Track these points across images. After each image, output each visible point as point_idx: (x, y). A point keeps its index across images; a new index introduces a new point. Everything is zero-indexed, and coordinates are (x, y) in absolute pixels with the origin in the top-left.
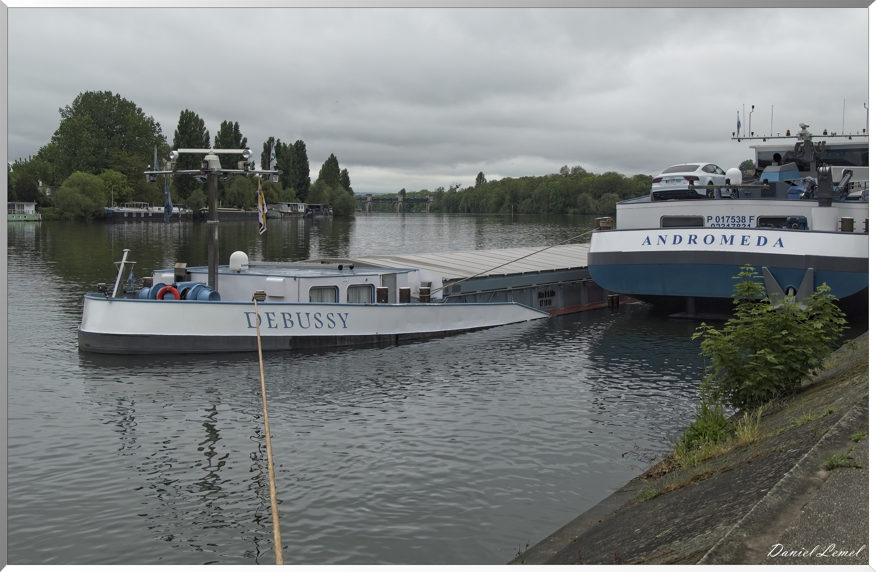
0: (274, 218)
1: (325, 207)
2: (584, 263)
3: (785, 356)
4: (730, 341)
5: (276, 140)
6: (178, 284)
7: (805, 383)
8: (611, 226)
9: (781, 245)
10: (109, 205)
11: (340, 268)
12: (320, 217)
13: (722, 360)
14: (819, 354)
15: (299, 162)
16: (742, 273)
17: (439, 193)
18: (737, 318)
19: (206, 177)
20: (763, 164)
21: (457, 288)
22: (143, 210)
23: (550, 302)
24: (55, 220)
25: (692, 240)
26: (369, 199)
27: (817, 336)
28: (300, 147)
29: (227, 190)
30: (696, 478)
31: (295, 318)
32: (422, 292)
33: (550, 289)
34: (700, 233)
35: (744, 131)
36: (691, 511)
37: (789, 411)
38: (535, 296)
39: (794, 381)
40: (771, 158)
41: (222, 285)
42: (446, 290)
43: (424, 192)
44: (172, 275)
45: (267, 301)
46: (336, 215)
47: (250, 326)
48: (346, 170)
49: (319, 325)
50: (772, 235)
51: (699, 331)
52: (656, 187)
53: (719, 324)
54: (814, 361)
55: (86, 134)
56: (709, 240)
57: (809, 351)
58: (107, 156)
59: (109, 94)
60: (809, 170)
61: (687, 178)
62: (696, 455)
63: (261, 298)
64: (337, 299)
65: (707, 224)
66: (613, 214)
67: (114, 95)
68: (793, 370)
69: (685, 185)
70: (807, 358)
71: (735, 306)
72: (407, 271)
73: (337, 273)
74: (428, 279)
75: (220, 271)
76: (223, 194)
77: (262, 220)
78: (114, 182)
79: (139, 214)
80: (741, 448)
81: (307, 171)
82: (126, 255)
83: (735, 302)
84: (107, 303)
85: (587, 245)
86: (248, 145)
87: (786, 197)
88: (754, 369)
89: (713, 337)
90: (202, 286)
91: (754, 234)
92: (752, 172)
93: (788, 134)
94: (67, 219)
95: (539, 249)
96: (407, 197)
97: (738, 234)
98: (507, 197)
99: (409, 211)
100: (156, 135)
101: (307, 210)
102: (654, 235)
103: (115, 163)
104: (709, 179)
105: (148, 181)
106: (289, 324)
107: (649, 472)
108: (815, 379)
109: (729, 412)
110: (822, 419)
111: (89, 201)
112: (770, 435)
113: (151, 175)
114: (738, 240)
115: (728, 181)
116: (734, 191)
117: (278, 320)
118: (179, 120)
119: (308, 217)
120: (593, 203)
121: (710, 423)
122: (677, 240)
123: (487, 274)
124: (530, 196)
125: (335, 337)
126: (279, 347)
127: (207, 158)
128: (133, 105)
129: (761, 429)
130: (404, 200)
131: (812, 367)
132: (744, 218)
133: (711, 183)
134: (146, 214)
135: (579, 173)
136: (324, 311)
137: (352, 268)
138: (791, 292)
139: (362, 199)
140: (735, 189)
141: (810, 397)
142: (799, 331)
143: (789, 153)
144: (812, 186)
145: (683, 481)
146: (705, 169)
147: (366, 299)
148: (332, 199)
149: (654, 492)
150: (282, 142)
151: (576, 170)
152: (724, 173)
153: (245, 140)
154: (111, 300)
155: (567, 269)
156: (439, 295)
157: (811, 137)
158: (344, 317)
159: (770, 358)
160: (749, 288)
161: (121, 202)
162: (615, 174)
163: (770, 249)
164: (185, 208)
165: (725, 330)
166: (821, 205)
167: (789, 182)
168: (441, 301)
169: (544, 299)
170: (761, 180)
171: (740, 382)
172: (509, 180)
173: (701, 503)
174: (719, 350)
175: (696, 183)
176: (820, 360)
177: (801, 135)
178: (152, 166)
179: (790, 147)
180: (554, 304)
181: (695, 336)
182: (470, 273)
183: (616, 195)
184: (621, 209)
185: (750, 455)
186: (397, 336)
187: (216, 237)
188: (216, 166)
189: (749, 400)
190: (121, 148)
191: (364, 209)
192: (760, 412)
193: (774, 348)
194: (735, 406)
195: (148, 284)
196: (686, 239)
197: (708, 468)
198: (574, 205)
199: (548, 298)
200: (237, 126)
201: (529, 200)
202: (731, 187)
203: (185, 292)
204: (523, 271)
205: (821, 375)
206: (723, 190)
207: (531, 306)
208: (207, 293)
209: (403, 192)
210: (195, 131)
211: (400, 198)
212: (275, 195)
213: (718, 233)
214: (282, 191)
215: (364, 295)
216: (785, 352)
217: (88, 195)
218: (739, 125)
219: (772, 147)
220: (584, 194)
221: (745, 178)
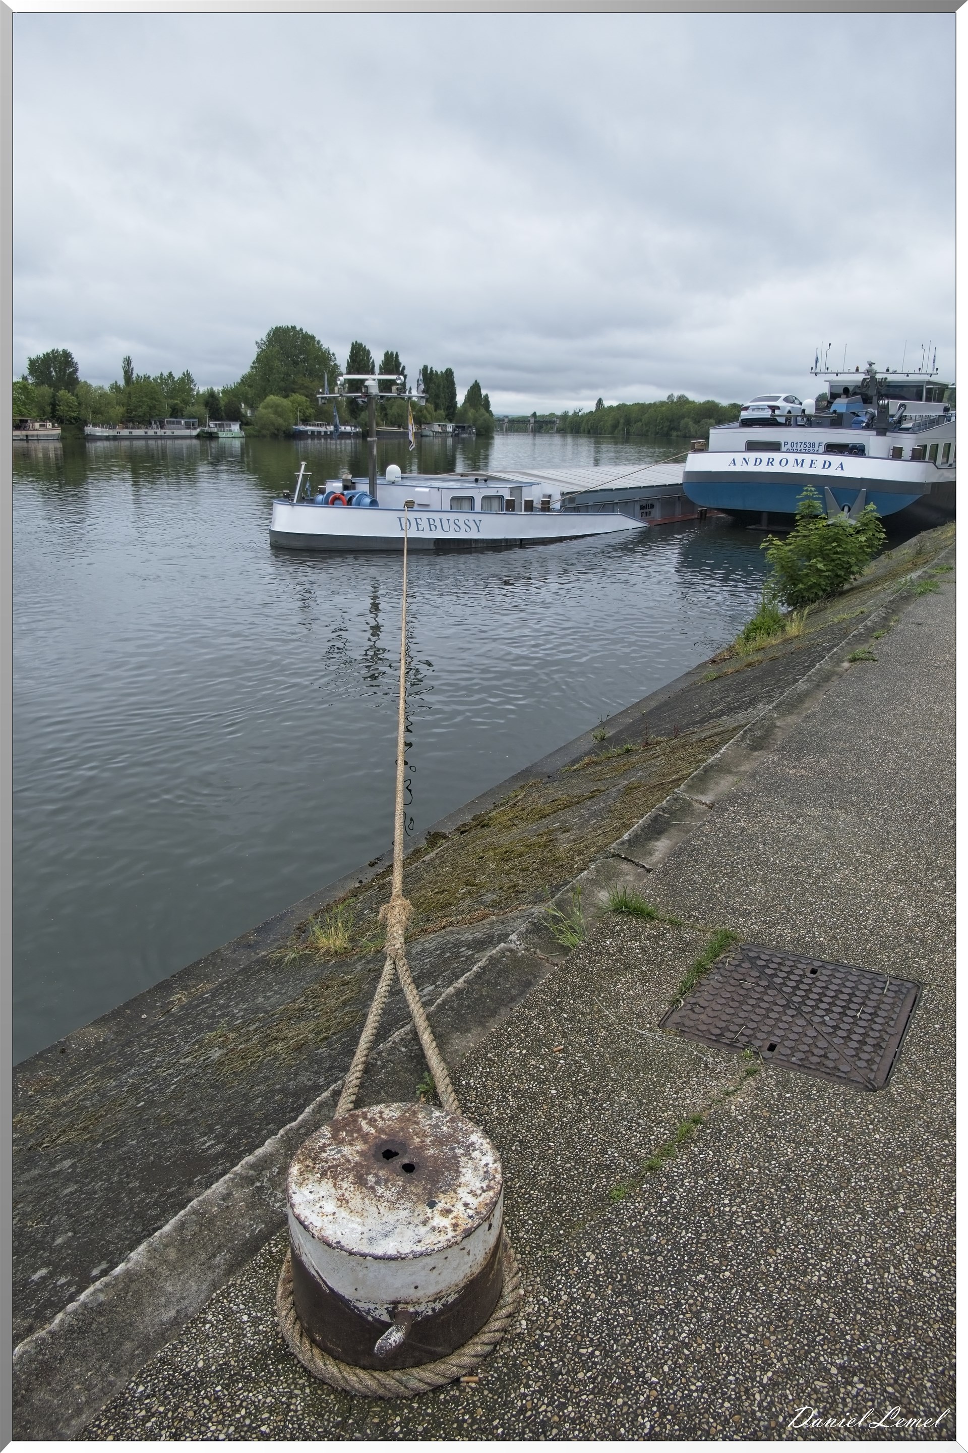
0: (427, 436)
1: (470, 427)
2: (680, 480)
3: (833, 564)
4: (790, 551)
5: (429, 368)
6: (345, 492)
7: (846, 587)
8: (704, 449)
9: (842, 469)
10: (296, 424)
11: (476, 480)
12: (464, 436)
13: (782, 567)
14: (861, 563)
15: (448, 388)
16: (805, 493)
17: (565, 416)
18: (798, 531)
19: (366, 400)
20: (834, 396)
21: (572, 500)
22: (322, 429)
23: (650, 513)
24: (255, 436)
25: (770, 462)
26: (506, 420)
27: (861, 547)
28: (449, 373)
29: (389, 411)
30: (749, 665)
31: (438, 523)
32: (543, 502)
33: (650, 502)
34: (777, 456)
35: (821, 367)
36: (741, 692)
37: (829, 611)
38: (637, 507)
39: (838, 585)
40: (842, 391)
41: (381, 493)
42: (563, 501)
43: (552, 415)
44: (341, 485)
45: (416, 508)
46: (478, 434)
47: (402, 529)
48: (487, 395)
49: (458, 529)
50: (836, 459)
51: (766, 541)
52: (744, 415)
53: (783, 535)
54: (855, 569)
55: (277, 363)
56: (784, 462)
57: (853, 560)
58: (294, 382)
59: (294, 328)
60: (871, 403)
61: (770, 407)
62: (752, 646)
63: (410, 505)
64: (473, 508)
65: (783, 449)
66: (707, 438)
67: (298, 329)
68: (838, 576)
69: (767, 414)
70: (851, 566)
71: (797, 521)
72: (531, 484)
73: (474, 485)
74: (548, 492)
75: (378, 482)
76: (386, 415)
77: (411, 438)
78: (299, 405)
79: (319, 432)
80: (788, 641)
81: (454, 395)
82: (303, 467)
83: (798, 517)
84: (290, 507)
85: (683, 464)
86: (406, 372)
87: (850, 427)
88: (807, 575)
89: (778, 548)
90: (364, 494)
91: (821, 459)
92: (825, 403)
93: (857, 370)
94: (264, 436)
95: (643, 467)
96: (538, 419)
97: (808, 458)
98: (622, 421)
99: (539, 432)
100: (332, 363)
101: (454, 430)
102: (739, 457)
103: (300, 388)
104: (789, 408)
105: (320, 403)
106: (433, 528)
107: (714, 658)
108: (855, 583)
109: (783, 609)
110: (855, 618)
111: (280, 421)
112: (812, 630)
113: (322, 398)
114: (807, 463)
115: (804, 411)
116: (808, 420)
117: (424, 524)
118: (350, 350)
119: (455, 436)
120: (693, 428)
121: (767, 619)
122: (758, 462)
123: (598, 488)
124: (641, 420)
125: (471, 540)
126: (426, 547)
127: (367, 383)
128: (313, 338)
129: (806, 625)
130: (535, 422)
131: (853, 573)
132: (814, 444)
133: (789, 412)
134: (325, 432)
135: (683, 400)
136: (462, 517)
137: (486, 481)
138: (846, 509)
139: (501, 420)
140: (809, 418)
141: (848, 599)
142: (847, 543)
143: (857, 387)
144: (872, 417)
145: (738, 666)
146: (786, 400)
147: (497, 508)
148: (475, 421)
149: (715, 675)
150: (434, 369)
151: (680, 397)
152: (801, 404)
153: (404, 368)
154: (292, 505)
155: (665, 485)
156: (557, 506)
157: (876, 373)
158: (478, 523)
159: (820, 566)
160: (809, 506)
161: (305, 421)
162: (713, 402)
163: (832, 472)
164: (355, 427)
165: (787, 541)
166: (878, 434)
167: (854, 413)
168: (558, 511)
169: (644, 511)
170: (831, 411)
171: (795, 585)
172: (624, 405)
173: (749, 685)
174: (781, 558)
175: (777, 412)
176: (861, 568)
177: (868, 371)
178: (323, 390)
179: (857, 382)
180: (652, 515)
181: (763, 545)
182: (584, 487)
183: (712, 421)
184: (714, 433)
185: (793, 647)
186: (521, 540)
187: (375, 452)
188: (374, 390)
189: (800, 600)
190: (304, 375)
191: (502, 429)
192: (806, 611)
193: (825, 557)
194: (789, 605)
195: (322, 492)
196: (765, 461)
197: (759, 656)
198: (676, 429)
199: (648, 510)
200: (397, 355)
201: (639, 424)
202: (806, 416)
203: (350, 500)
204: (628, 486)
205: (861, 580)
206: (799, 419)
207: (633, 516)
208: (367, 500)
209: (534, 415)
210: (363, 359)
211: (532, 420)
212: (428, 416)
213: (791, 457)
214: (434, 413)
215: (495, 504)
216: (833, 560)
217: (280, 416)
218: (817, 361)
219: (843, 381)
220: (686, 419)
221: (818, 409)
